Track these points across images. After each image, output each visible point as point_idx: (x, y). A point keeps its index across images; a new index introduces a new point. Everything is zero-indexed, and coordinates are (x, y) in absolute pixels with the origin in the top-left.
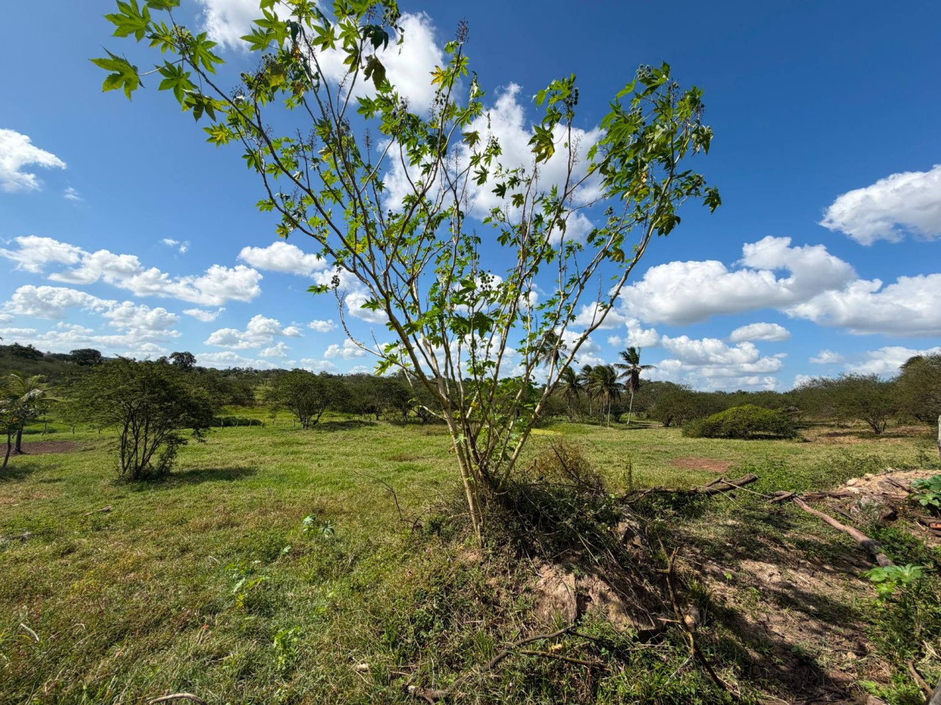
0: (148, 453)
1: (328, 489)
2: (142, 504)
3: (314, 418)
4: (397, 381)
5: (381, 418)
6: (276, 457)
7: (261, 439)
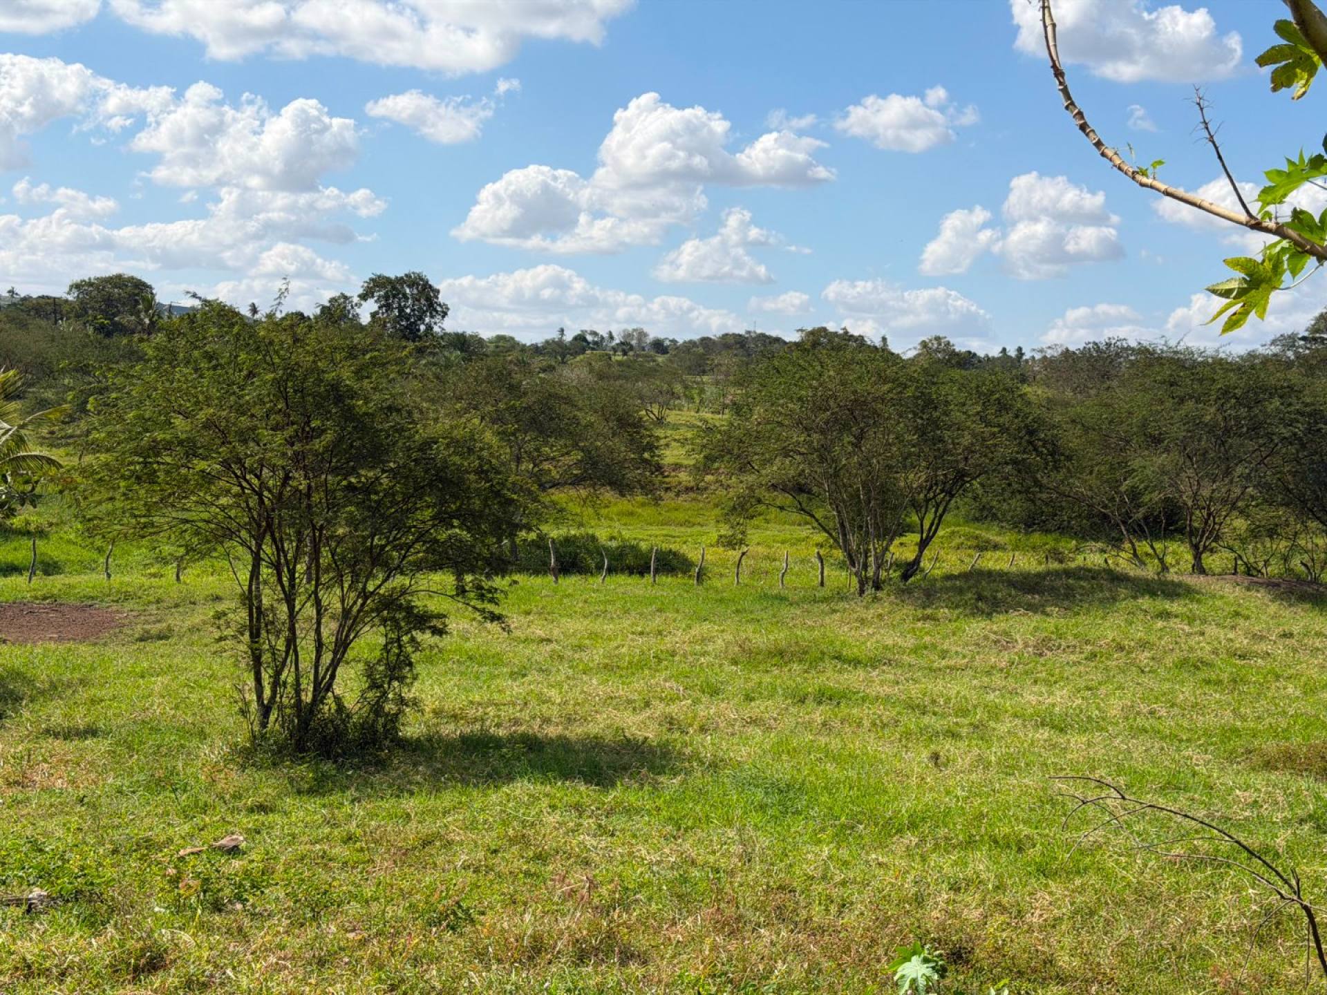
0: (327, 658)
1: (980, 863)
2: (327, 838)
3: (903, 549)
4: (1295, 376)
5: (1213, 561)
6: (757, 708)
7: (696, 631)
